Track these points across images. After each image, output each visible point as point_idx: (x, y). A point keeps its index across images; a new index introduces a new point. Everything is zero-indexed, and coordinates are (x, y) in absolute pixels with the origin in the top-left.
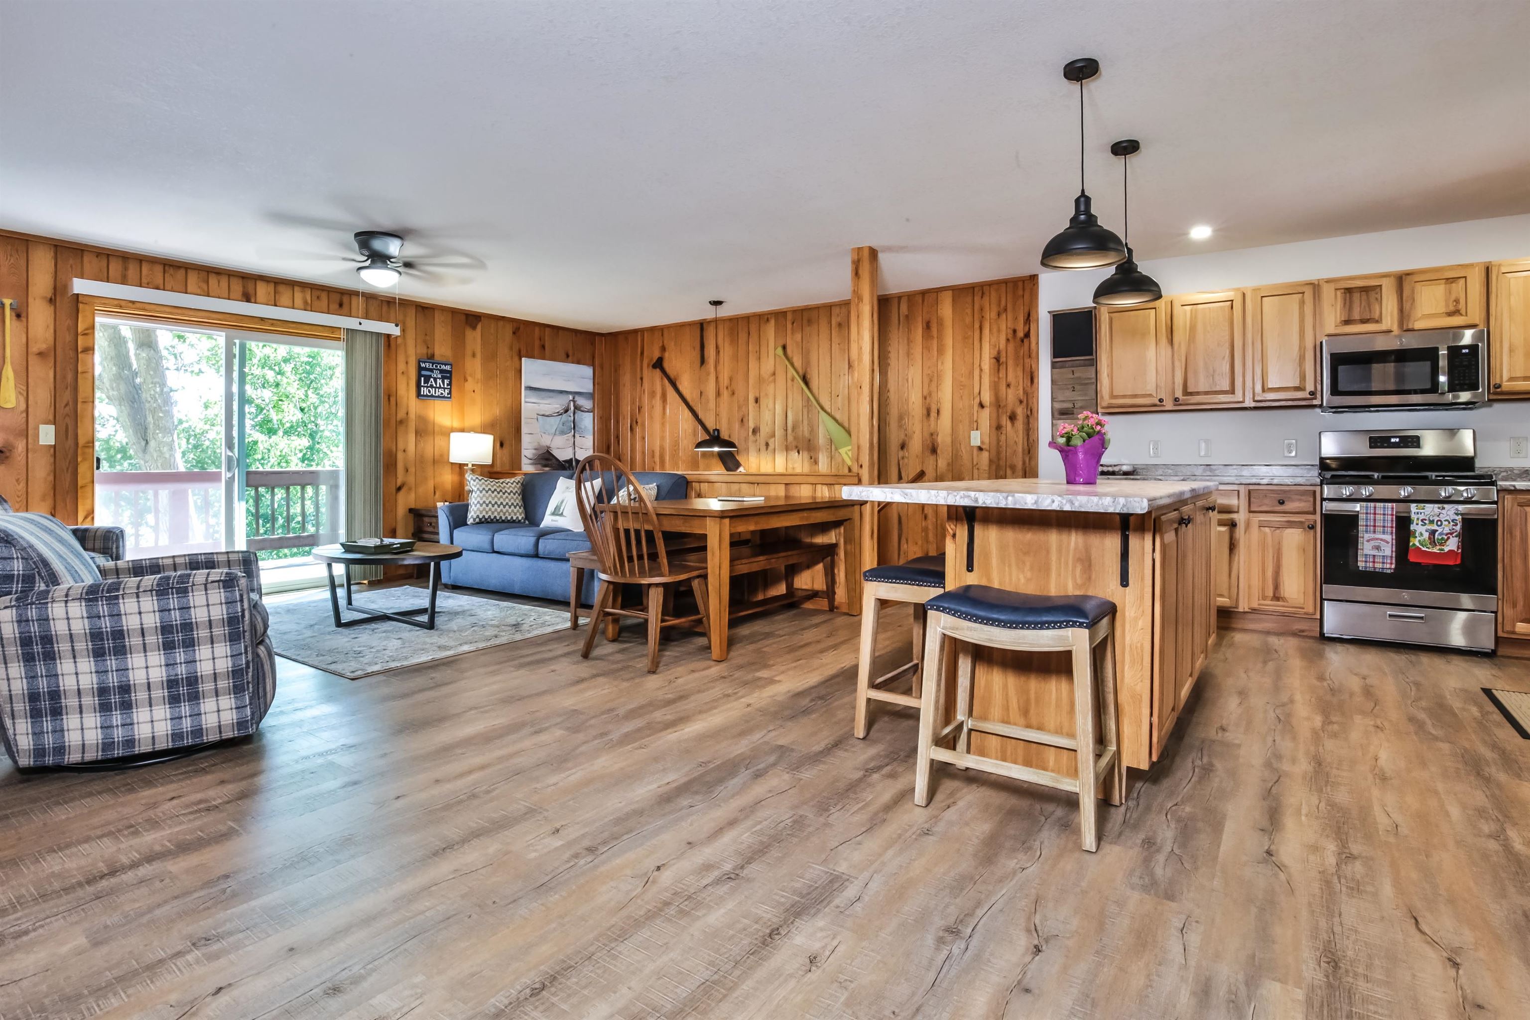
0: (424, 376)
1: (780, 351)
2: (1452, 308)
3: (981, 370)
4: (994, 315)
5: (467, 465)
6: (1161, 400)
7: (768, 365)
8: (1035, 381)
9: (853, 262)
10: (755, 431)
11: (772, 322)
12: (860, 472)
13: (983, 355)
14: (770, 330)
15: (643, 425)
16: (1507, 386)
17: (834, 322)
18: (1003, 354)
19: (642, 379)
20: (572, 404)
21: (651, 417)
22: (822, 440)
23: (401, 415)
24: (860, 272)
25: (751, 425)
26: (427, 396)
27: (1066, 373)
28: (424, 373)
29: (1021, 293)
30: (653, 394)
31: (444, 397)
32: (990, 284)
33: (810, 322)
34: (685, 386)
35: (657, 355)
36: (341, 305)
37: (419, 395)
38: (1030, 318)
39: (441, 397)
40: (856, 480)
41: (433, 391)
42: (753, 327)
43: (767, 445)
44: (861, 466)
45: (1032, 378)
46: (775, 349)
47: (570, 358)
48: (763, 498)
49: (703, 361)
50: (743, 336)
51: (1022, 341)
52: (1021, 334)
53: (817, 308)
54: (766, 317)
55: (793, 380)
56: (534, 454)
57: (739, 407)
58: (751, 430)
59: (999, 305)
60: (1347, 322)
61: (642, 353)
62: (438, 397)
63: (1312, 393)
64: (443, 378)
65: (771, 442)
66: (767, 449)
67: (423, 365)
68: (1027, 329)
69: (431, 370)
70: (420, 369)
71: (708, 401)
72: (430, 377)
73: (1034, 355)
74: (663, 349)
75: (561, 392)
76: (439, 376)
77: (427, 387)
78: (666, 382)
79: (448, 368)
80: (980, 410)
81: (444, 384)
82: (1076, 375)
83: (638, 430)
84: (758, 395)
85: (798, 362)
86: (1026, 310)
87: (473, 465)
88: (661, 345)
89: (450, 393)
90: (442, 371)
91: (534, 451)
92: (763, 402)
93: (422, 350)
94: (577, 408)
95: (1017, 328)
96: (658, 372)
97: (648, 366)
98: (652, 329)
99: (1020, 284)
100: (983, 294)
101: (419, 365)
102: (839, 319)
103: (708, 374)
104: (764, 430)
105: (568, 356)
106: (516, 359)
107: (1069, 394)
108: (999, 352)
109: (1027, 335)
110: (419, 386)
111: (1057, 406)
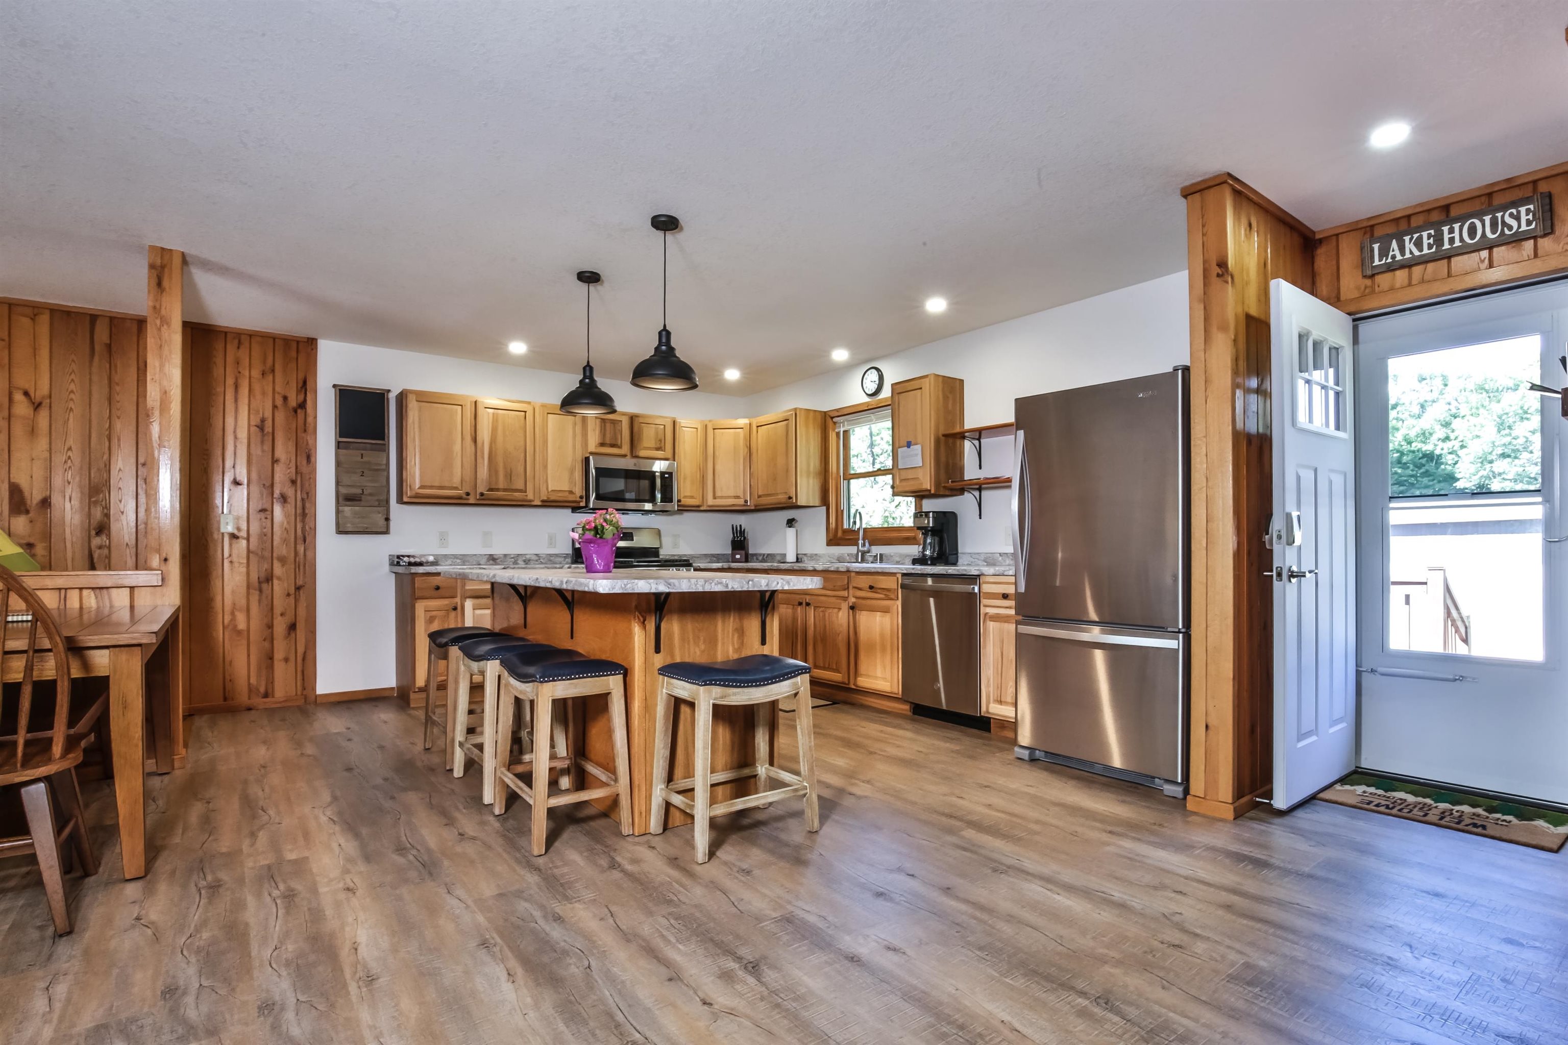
2: (658, 446)
3: (236, 438)
4: (256, 373)
6: (468, 494)
8: (313, 459)
9: (152, 267)
12: (164, 568)
13: (239, 423)
16: (685, 501)
18: (268, 424)
27: (353, 455)
29: (294, 354)
32: (252, 335)
38: (306, 385)
44: (166, 560)
45: (307, 455)
51: (295, 411)
52: (293, 403)
59: (264, 362)
60: (602, 444)
63: (581, 497)
68: (301, 398)
73: (310, 429)
80: (232, 487)
82: (365, 459)
86: (301, 376)
95: (288, 395)
99: (294, 345)
100: (240, 343)
107: (356, 478)
108: (263, 420)
109: (302, 405)
111: (343, 491)
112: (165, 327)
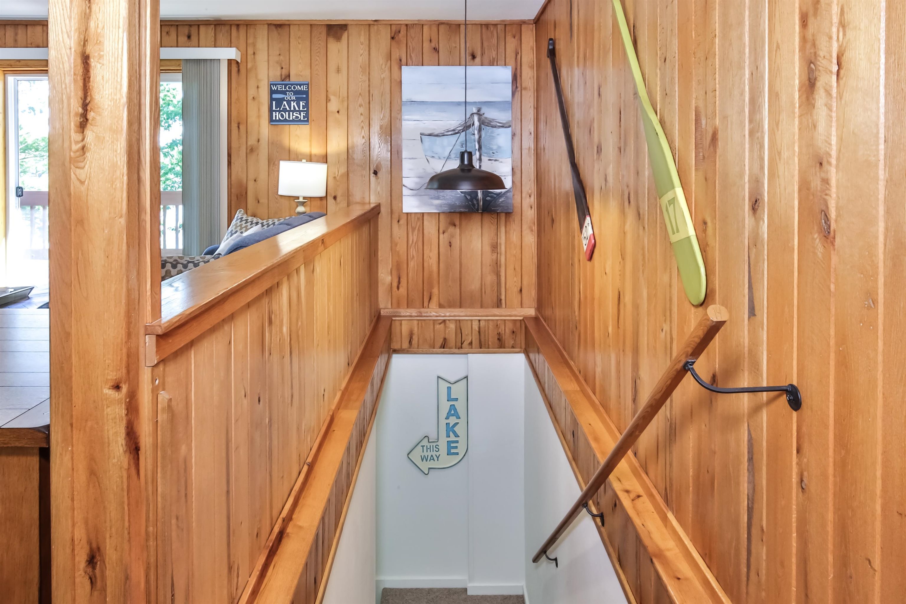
0: (275, 99)
5: (298, 198)
20: (476, 118)
23: (252, 141)
26: (280, 120)
28: (275, 96)
31: (300, 121)
36: (189, 37)
37: (271, 120)
39: (297, 121)
41: (286, 115)
47: (478, 60)
56: (417, 183)
62: (293, 121)
64: (298, 100)
67: (274, 88)
69: (284, 93)
70: (272, 92)
72: (283, 99)
75: (459, 104)
76: (293, 98)
77: (279, 111)
79: (303, 88)
81: (299, 107)
87: (304, 198)
89: (307, 116)
90: (296, 93)
91: (417, 180)
93: (276, 74)
94: (484, 123)
101: (271, 87)
105: (474, 57)
106: (395, 68)
110: (271, 111)
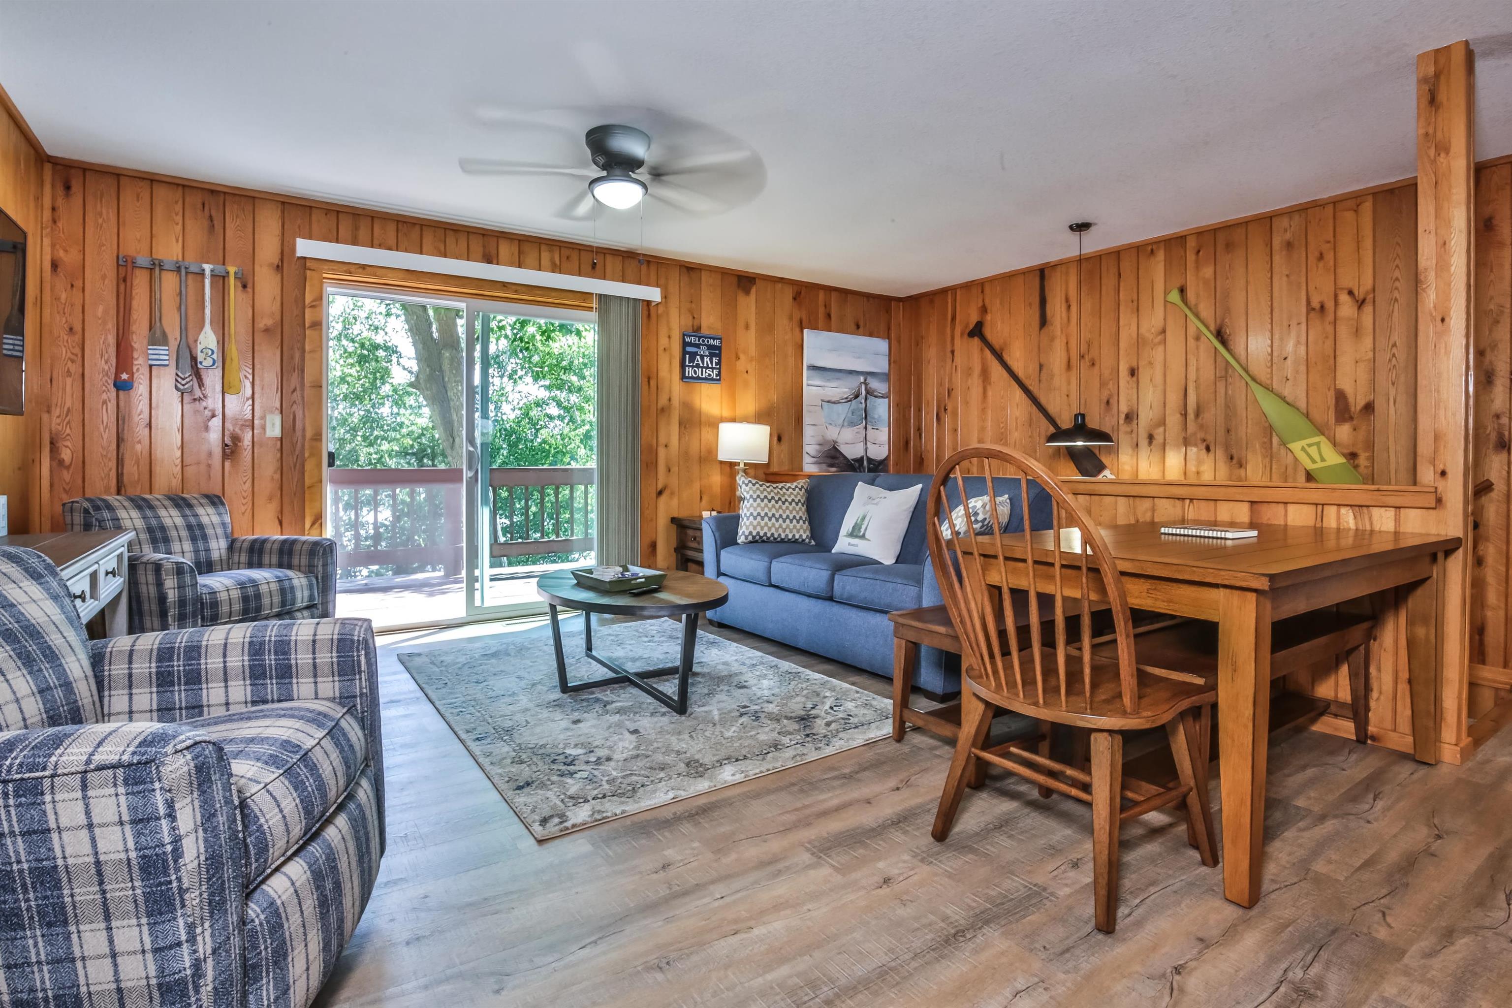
0: (689, 353)
1: (1174, 296)
5: (738, 464)
7: (1152, 320)
9: (1423, 80)
10: (1129, 418)
11: (1161, 255)
12: (1441, 484)
14: (1158, 267)
15: (955, 414)
17: (1277, 242)
19: (953, 352)
20: (863, 387)
21: (966, 403)
22: (1246, 429)
23: (663, 401)
24: (1442, 96)
25: (1124, 408)
26: (692, 378)
28: (689, 349)
30: (968, 372)
31: (712, 379)
33: (1229, 246)
34: (1018, 358)
35: (974, 319)
36: (594, 265)
37: (683, 377)
39: (709, 379)
40: (1431, 501)
41: (699, 372)
42: (1127, 265)
43: (1151, 438)
44: (1443, 473)
46: (1166, 293)
47: (861, 330)
48: (1255, 533)
49: (1044, 321)
50: (1109, 282)
53: (1245, 223)
54: (1149, 248)
55: (1197, 339)
56: (819, 452)
57: (1103, 384)
58: (1123, 416)
61: (954, 318)
62: (706, 379)
64: (711, 356)
65: (1159, 432)
66: (1150, 443)
67: (688, 340)
69: (697, 346)
70: (685, 344)
71: (1052, 376)
72: (696, 354)
74: (984, 310)
75: (851, 372)
76: (707, 353)
77: (693, 367)
78: (988, 353)
79: (716, 343)
81: (712, 364)
83: (947, 419)
84: (1134, 364)
85: (1206, 311)
87: (745, 464)
88: (980, 304)
89: (719, 374)
90: (710, 347)
91: (818, 447)
92: (1144, 375)
93: (687, 322)
94: (869, 392)
96: (976, 341)
97: (962, 334)
98: (968, 286)
101: (684, 340)
102: (1288, 236)
103: (1052, 339)
104: (1146, 416)
105: (858, 327)
106: (797, 330)
110: (683, 366)
112: (1443, 155)
